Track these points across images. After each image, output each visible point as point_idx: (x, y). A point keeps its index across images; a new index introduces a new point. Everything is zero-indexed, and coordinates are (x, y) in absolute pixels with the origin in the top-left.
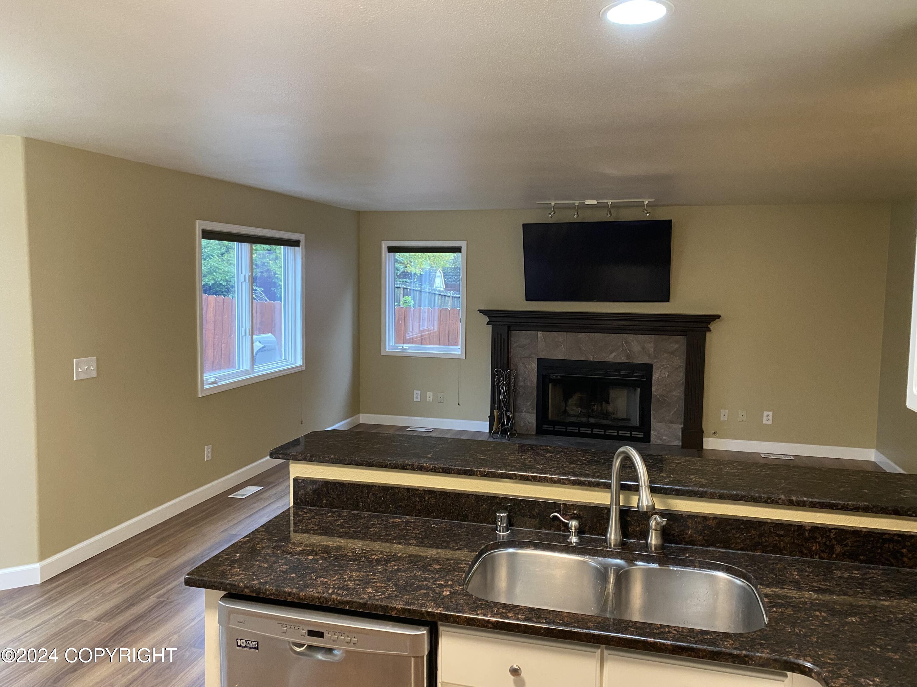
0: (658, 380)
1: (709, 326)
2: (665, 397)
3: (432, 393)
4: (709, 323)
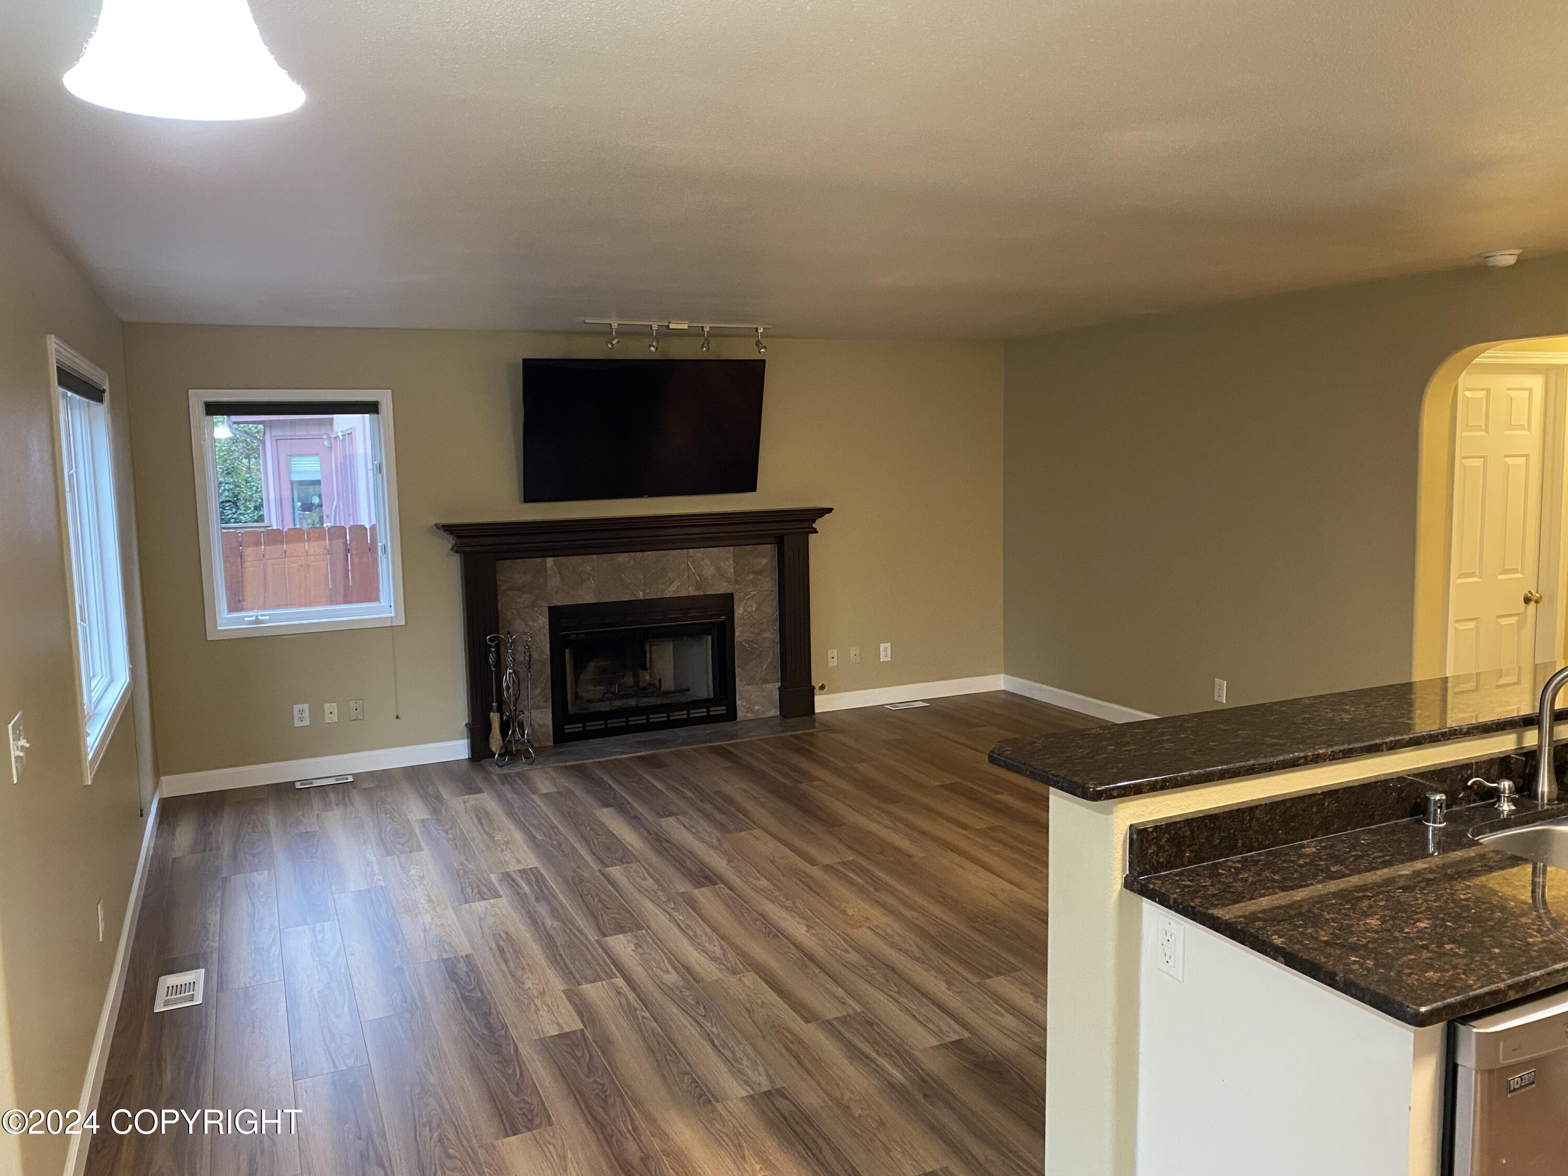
0: (742, 618)
1: (814, 525)
2: (753, 643)
3: (335, 705)
4: (814, 521)
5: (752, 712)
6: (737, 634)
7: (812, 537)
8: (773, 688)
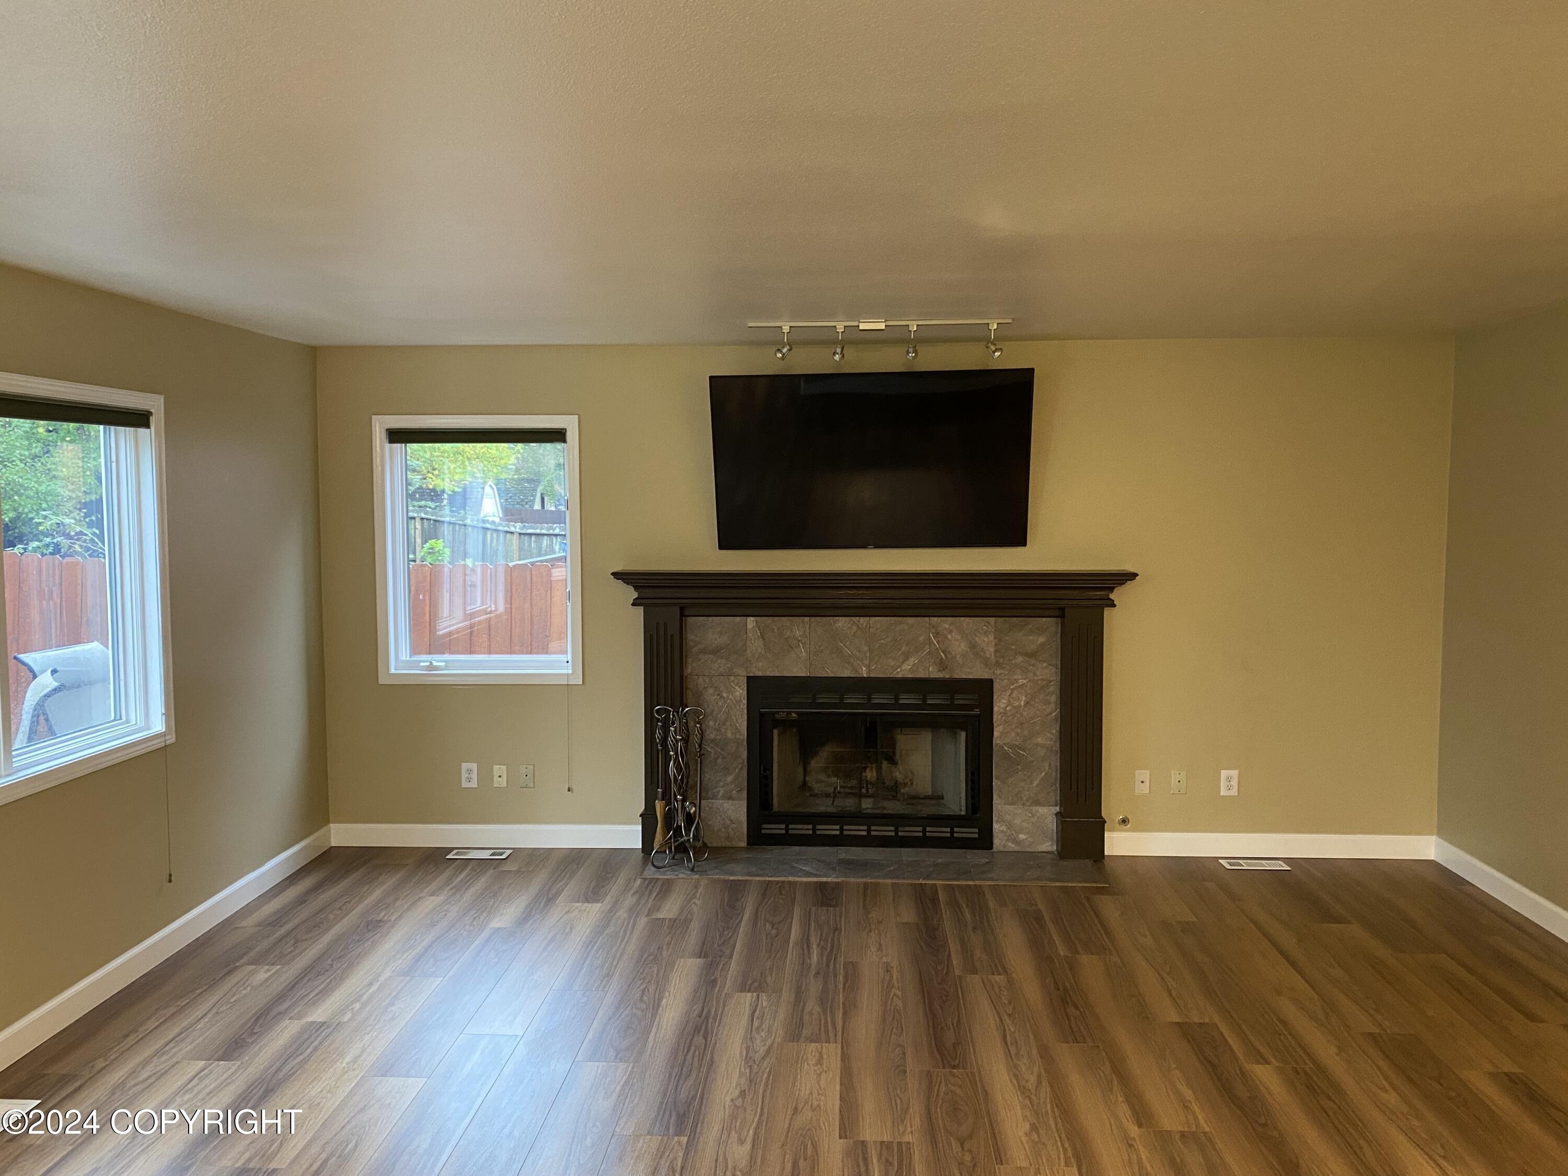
0: (1005, 713)
1: (1112, 596)
2: (1020, 748)
3: (504, 767)
4: (1112, 589)
5: (1016, 841)
6: (996, 734)
7: (1107, 612)
8: (1048, 814)
